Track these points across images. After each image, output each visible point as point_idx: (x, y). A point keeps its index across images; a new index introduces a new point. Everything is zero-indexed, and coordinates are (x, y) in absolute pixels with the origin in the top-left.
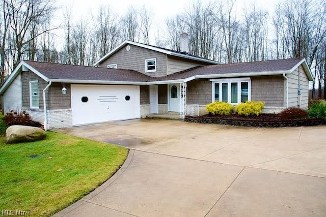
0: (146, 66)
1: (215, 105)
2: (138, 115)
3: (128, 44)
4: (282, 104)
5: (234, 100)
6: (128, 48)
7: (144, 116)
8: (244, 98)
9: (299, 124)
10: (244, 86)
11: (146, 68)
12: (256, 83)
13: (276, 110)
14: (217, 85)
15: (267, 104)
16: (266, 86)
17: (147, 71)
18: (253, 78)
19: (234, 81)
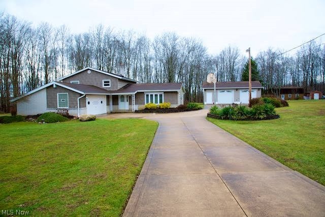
0: (103, 84)
1: (149, 105)
2: (105, 111)
3: (88, 69)
4: (177, 103)
5: (156, 102)
6: (89, 72)
7: (109, 112)
8: (161, 102)
9: (185, 111)
10: (161, 96)
11: (103, 85)
12: (166, 94)
13: (175, 106)
14: (147, 95)
15: (171, 104)
16: (170, 95)
17: (104, 87)
18: (165, 92)
19: (156, 93)
